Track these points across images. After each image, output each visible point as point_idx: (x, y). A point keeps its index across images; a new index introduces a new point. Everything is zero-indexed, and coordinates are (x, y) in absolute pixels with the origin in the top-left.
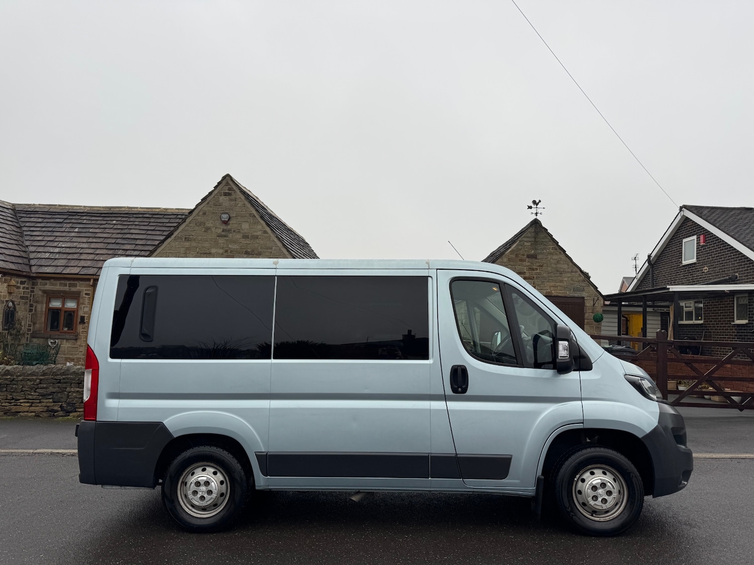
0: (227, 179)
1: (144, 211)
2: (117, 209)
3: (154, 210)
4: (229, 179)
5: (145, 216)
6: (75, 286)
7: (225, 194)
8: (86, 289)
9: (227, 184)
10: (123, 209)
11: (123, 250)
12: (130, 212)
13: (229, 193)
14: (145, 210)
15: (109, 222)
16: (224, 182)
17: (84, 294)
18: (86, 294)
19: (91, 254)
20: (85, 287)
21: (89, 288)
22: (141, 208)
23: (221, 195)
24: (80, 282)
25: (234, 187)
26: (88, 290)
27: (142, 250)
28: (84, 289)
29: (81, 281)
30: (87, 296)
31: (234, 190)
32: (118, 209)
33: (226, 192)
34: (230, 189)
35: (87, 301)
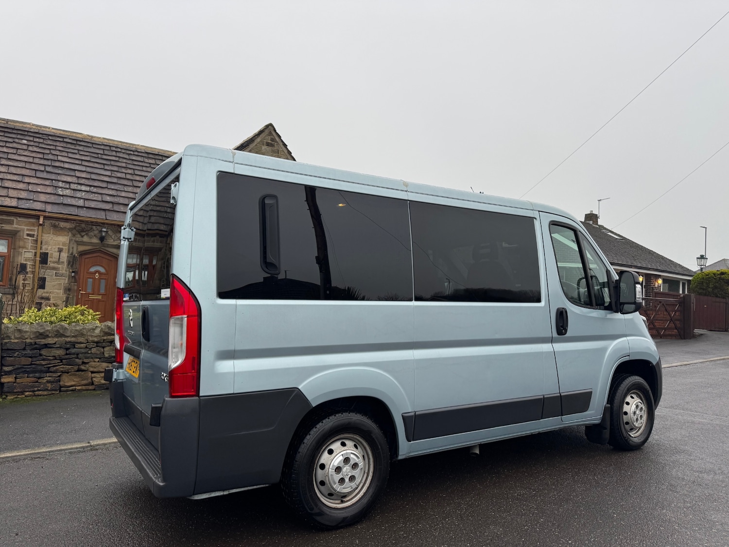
0: (270, 129)
1: (60, 134)
2: (17, 124)
3: (74, 135)
4: (272, 129)
5: (65, 140)
6: (11, 222)
7: (268, 144)
8: (28, 228)
9: (270, 134)
10: (28, 126)
11: (63, 182)
12: (41, 132)
13: (271, 144)
14: (62, 132)
15: (17, 140)
16: (267, 132)
17: (25, 234)
18: (28, 235)
19: (19, 181)
20: (25, 226)
21: (32, 228)
22: (53, 129)
23: (263, 145)
24: (19, 219)
25: (277, 139)
26: (31, 230)
27: (90, 186)
28: (26, 228)
29: (19, 217)
30: (30, 238)
31: (277, 142)
32: (21, 125)
33: (268, 143)
34: (273, 140)
35: (30, 244)
